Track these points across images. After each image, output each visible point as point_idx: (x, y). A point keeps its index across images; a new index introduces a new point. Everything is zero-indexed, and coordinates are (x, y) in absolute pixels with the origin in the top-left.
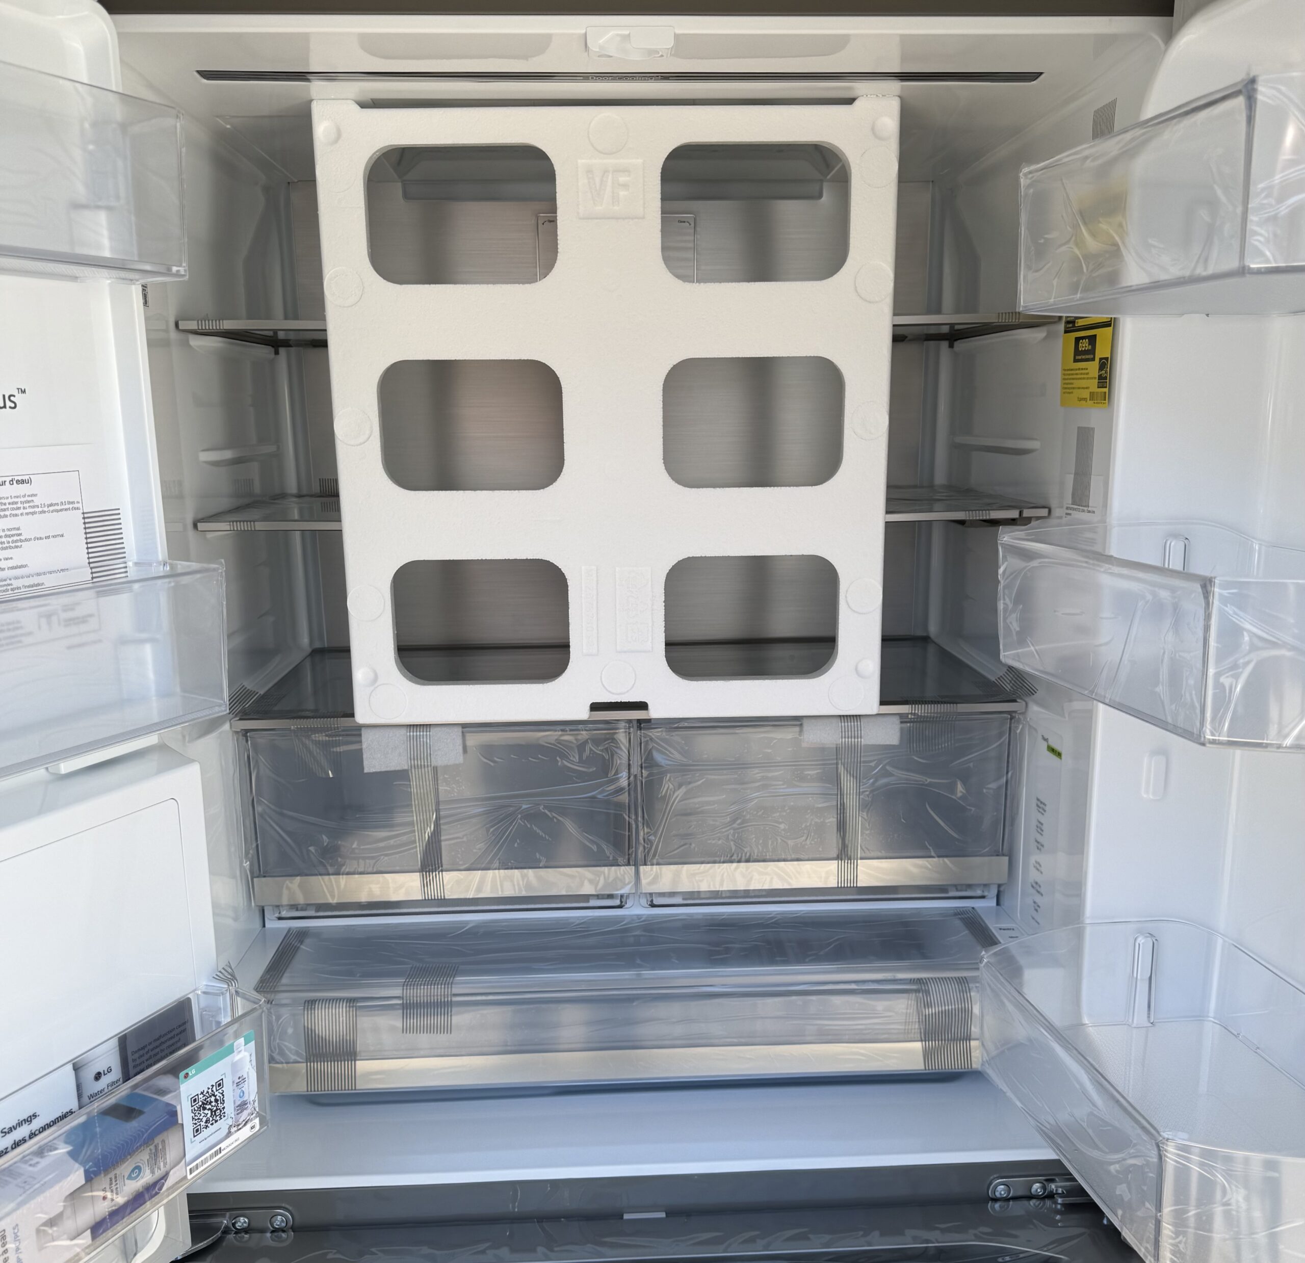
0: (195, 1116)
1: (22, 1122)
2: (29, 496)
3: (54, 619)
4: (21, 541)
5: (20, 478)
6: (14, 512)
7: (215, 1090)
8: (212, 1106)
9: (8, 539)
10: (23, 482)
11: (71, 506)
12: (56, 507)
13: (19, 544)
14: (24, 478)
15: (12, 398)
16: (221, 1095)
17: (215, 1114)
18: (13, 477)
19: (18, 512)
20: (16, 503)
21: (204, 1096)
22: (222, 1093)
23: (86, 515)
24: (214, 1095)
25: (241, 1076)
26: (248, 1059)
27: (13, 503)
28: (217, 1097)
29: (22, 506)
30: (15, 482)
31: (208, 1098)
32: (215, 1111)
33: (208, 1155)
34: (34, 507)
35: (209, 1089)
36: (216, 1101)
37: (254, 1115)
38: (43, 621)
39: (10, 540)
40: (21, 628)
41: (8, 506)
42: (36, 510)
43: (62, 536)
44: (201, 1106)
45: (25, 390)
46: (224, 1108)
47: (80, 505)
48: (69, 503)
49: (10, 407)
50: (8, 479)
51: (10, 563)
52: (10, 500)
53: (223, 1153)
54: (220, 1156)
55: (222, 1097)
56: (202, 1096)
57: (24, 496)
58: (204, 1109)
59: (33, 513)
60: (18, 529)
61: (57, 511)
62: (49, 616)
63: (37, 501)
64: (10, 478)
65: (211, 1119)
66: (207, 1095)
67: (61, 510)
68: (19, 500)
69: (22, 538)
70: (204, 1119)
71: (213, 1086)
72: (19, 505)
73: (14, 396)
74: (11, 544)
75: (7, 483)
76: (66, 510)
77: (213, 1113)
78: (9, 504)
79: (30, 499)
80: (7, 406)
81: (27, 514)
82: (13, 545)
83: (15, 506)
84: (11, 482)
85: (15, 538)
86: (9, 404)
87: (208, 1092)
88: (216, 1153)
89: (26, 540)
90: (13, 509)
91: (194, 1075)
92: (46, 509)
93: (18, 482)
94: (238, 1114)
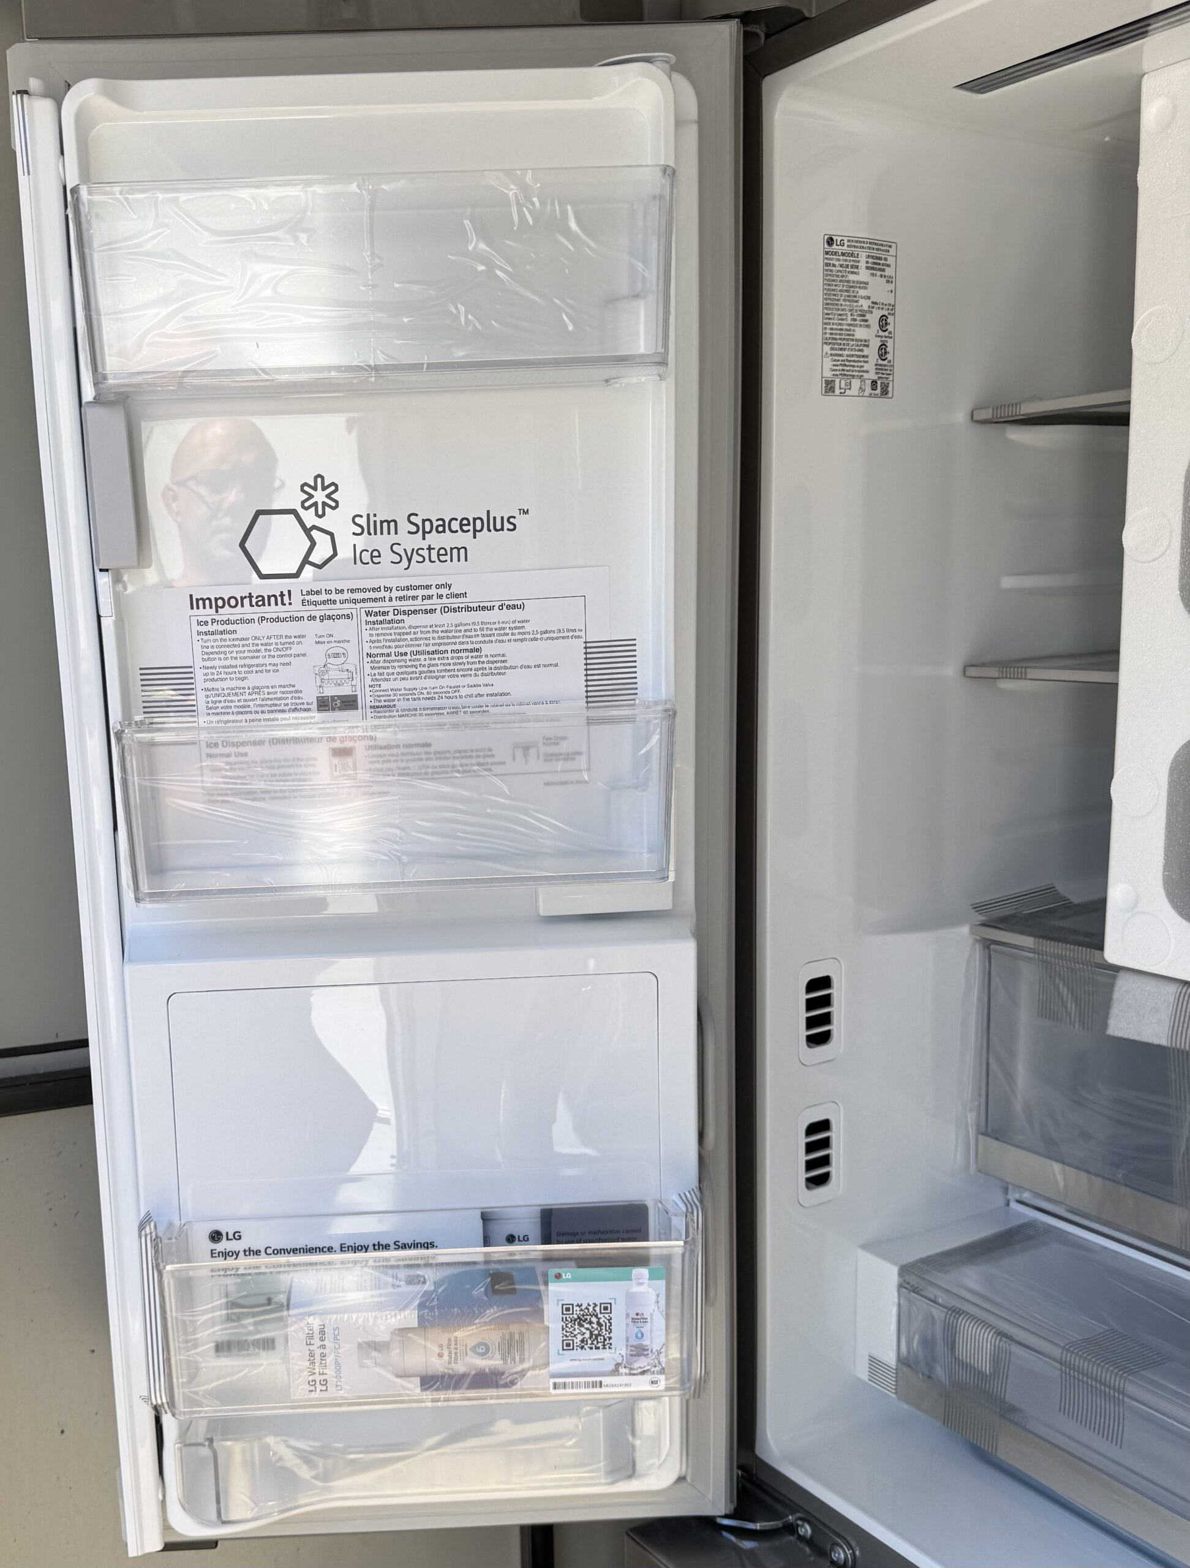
0: (567, 1327)
1: (417, 1244)
2: (519, 622)
3: (533, 752)
4: (506, 668)
5: (511, 603)
6: (501, 638)
7: (598, 1311)
8: (592, 1328)
9: (491, 665)
10: (514, 607)
11: (571, 634)
12: (552, 635)
13: (503, 671)
14: (515, 603)
15: (512, 520)
16: (607, 1322)
17: (597, 1338)
18: (503, 602)
19: (505, 638)
20: (504, 629)
21: (581, 1310)
22: (609, 1320)
23: (588, 645)
24: (596, 1316)
25: (640, 1313)
26: (653, 1298)
27: (500, 629)
28: (601, 1321)
29: (510, 632)
30: (505, 607)
31: (587, 1315)
32: (597, 1336)
33: (582, 1380)
34: (524, 633)
35: (589, 1305)
36: (599, 1324)
37: (657, 1369)
38: (519, 753)
39: (493, 666)
40: (493, 756)
41: (494, 631)
42: (527, 636)
43: (556, 665)
44: (575, 1320)
45: (528, 510)
46: (610, 1338)
47: (582, 634)
48: (568, 631)
49: (508, 530)
50: (497, 604)
51: (490, 690)
52: (497, 626)
53: (604, 1390)
54: (598, 1390)
55: (608, 1324)
56: (578, 1309)
57: (514, 622)
58: (581, 1325)
59: (522, 640)
60: (504, 655)
61: (553, 639)
62: (526, 749)
63: (528, 627)
64: (500, 603)
65: (589, 1342)
66: (586, 1311)
67: (557, 638)
68: (508, 626)
69: (507, 665)
70: (580, 1337)
71: (595, 1305)
72: (507, 631)
73: (514, 517)
74: (493, 671)
75: (496, 608)
76: (563, 638)
77: (594, 1337)
78: (496, 629)
79: (521, 625)
80: (505, 528)
81: (515, 640)
82: (496, 672)
83: (502, 632)
84: (501, 608)
85: (499, 665)
86: (507, 525)
87: (587, 1308)
88: (594, 1385)
89: (511, 667)
90: (499, 635)
91: (568, 1280)
92: (539, 636)
93: (508, 608)
94: (632, 1355)
